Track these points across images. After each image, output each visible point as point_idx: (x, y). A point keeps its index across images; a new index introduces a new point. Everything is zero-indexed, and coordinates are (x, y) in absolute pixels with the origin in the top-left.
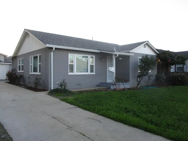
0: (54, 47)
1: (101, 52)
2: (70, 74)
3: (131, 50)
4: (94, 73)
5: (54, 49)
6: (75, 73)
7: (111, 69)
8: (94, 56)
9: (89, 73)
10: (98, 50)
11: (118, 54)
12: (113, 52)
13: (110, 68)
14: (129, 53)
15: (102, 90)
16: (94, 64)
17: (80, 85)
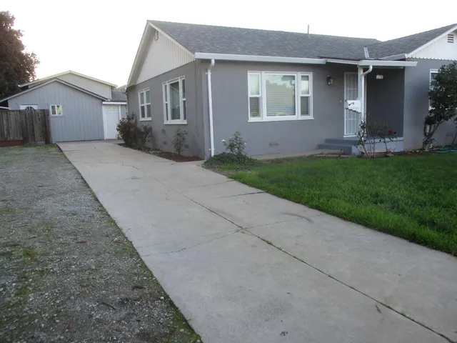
0: (213, 57)
1: (327, 63)
2: (252, 119)
3: (408, 53)
4: (310, 117)
5: (213, 62)
6: (265, 117)
7: (353, 103)
8: (310, 75)
9: (298, 116)
10: (321, 58)
11: (371, 64)
12: (359, 60)
13: (349, 102)
14: (404, 60)
15: (329, 155)
16: (311, 95)
17: (277, 144)
